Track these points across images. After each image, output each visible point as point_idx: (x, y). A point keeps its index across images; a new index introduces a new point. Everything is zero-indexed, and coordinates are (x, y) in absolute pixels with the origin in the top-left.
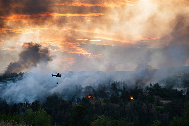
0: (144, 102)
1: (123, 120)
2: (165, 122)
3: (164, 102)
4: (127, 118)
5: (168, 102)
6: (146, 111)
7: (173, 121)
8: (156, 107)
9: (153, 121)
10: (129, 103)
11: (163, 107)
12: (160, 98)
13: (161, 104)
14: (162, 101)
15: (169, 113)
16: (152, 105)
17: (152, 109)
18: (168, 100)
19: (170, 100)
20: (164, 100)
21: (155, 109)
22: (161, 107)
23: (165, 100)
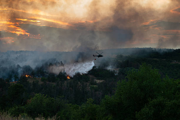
0: (79, 81)
1: (59, 97)
2: (98, 100)
3: (98, 81)
4: (63, 96)
5: (101, 81)
6: (81, 90)
7: (105, 99)
8: (91, 85)
9: (88, 99)
10: (66, 82)
11: (97, 86)
12: (94, 77)
13: (95, 84)
14: (96, 81)
15: (102, 91)
16: (87, 84)
17: (87, 87)
18: (101, 79)
19: (103, 79)
20: (97, 79)
21: (89, 87)
22: (95, 86)
23: (99, 79)
